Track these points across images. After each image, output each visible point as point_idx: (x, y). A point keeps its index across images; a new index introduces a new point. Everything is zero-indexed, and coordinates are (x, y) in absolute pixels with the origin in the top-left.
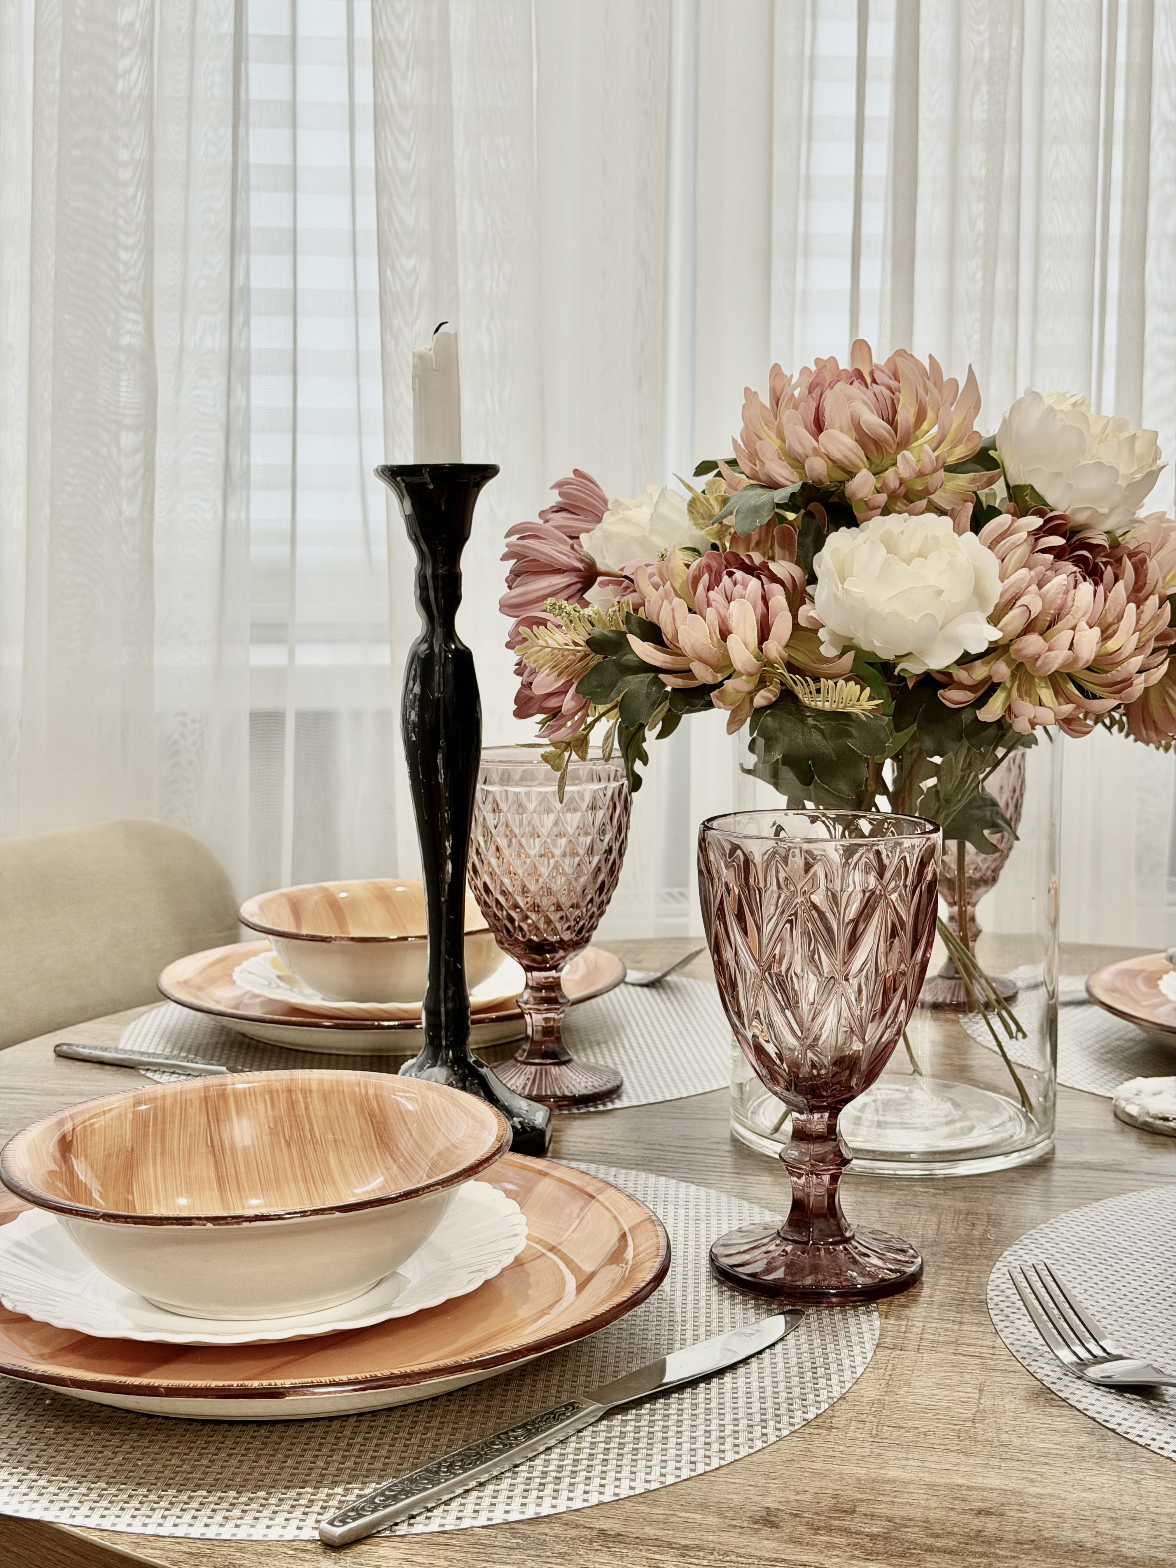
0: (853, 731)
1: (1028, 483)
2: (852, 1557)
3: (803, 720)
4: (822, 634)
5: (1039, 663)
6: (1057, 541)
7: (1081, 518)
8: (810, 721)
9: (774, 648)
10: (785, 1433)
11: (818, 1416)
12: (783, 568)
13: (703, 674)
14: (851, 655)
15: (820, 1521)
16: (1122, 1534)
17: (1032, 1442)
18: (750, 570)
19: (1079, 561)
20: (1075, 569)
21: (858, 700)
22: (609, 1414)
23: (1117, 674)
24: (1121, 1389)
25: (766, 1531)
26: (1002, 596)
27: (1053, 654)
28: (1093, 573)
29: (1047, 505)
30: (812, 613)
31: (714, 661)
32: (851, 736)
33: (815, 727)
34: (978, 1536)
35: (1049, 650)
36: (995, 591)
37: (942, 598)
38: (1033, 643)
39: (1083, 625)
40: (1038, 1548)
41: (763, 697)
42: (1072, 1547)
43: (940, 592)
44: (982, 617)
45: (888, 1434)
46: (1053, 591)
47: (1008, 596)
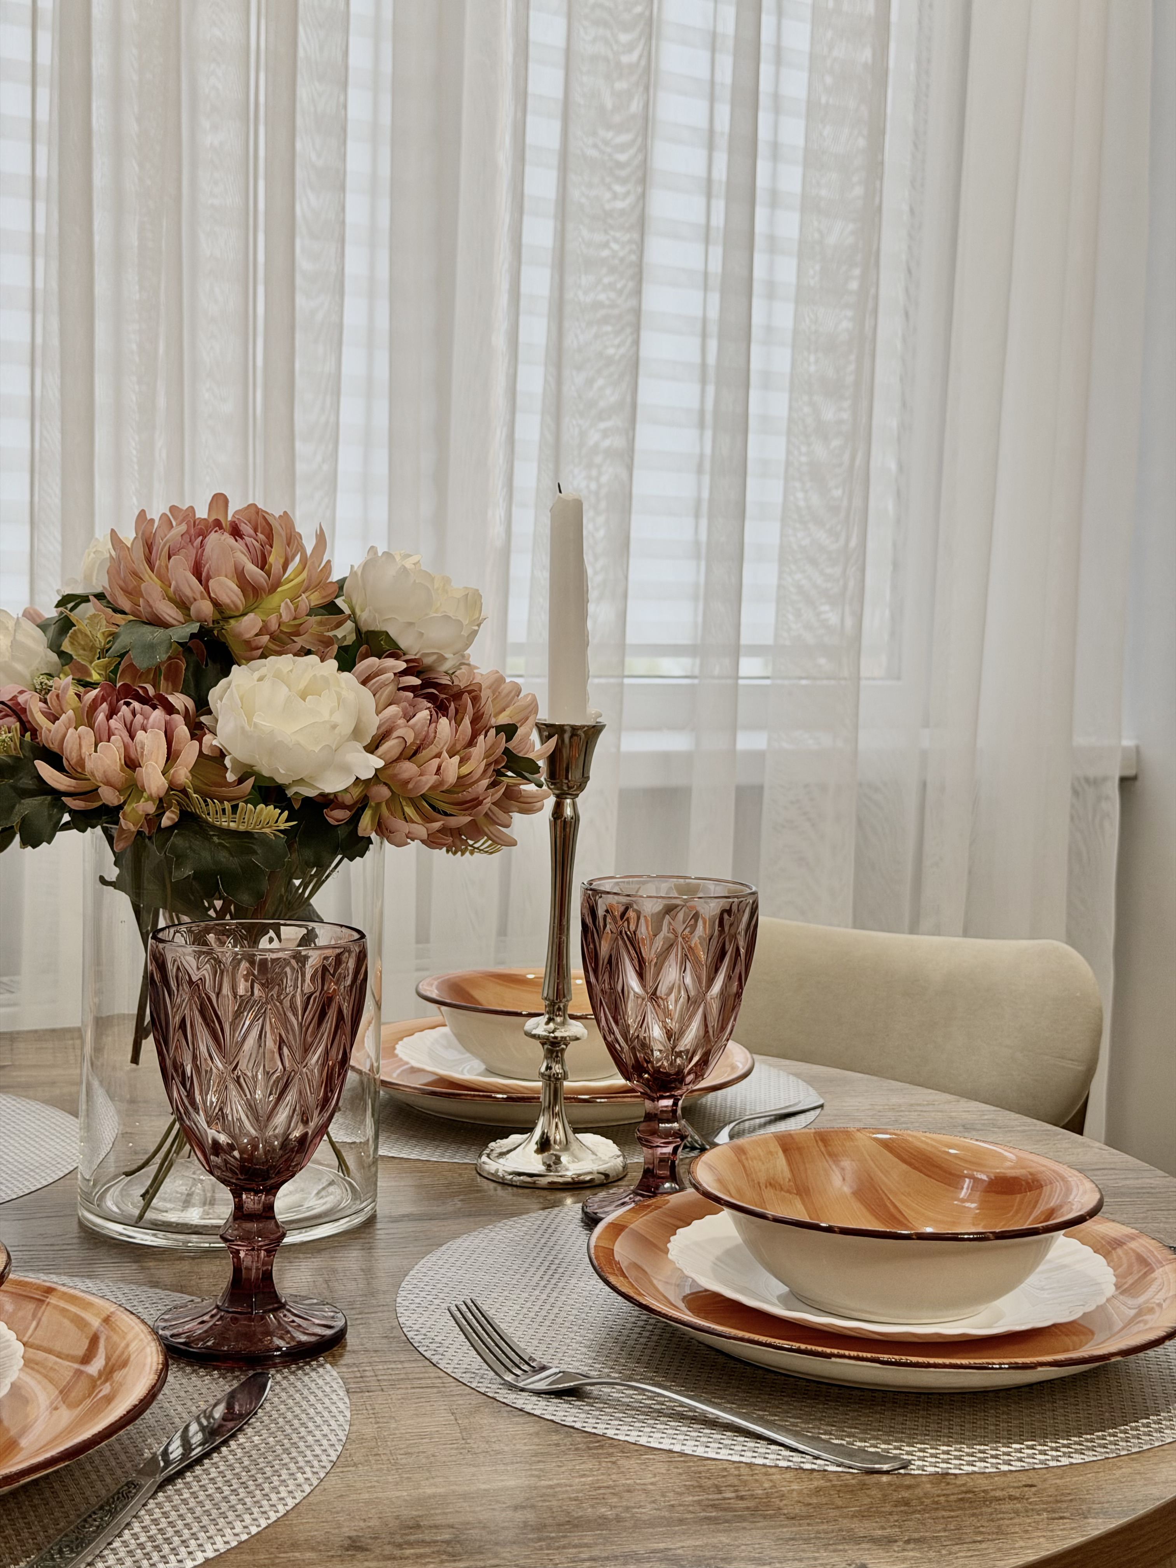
0: (255, 847)
1: (384, 629)
2: (442, 1562)
3: (208, 838)
4: (227, 762)
5: (410, 786)
6: (416, 681)
7: (428, 661)
8: (216, 839)
9: (183, 773)
10: (322, 1475)
11: (338, 1457)
12: (179, 700)
13: (109, 797)
14: (250, 782)
15: (398, 1539)
16: (629, 1504)
17: (518, 1447)
18: (144, 700)
19: (430, 698)
20: (429, 705)
21: (277, 822)
22: (161, 1487)
23: (468, 794)
24: (559, 1394)
25: (360, 1556)
26: (378, 728)
27: (424, 778)
28: (441, 708)
29: (400, 649)
30: (215, 743)
31: (119, 785)
32: (255, 852)
33: (220, 844)
34: (525, 1526)
35: (421, 775)
36: (373, 724)
37: (337, 731)
38: (408, 769)
39: (445, 755)
40: (576, 1526)
41: (168, 818)
42: (600, 1521)
43: (334, 727)
44: (359, 746)
45: (404, 1461)
46: (419, 725)
47: (383, 729)
